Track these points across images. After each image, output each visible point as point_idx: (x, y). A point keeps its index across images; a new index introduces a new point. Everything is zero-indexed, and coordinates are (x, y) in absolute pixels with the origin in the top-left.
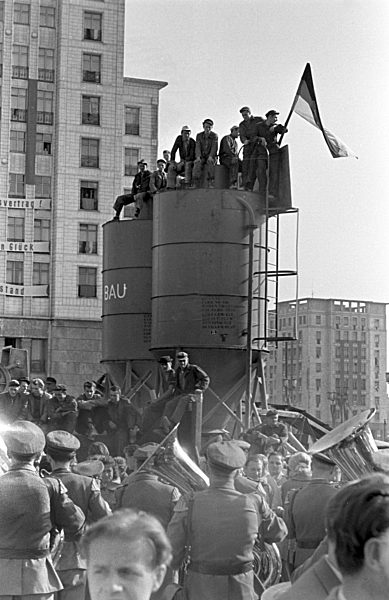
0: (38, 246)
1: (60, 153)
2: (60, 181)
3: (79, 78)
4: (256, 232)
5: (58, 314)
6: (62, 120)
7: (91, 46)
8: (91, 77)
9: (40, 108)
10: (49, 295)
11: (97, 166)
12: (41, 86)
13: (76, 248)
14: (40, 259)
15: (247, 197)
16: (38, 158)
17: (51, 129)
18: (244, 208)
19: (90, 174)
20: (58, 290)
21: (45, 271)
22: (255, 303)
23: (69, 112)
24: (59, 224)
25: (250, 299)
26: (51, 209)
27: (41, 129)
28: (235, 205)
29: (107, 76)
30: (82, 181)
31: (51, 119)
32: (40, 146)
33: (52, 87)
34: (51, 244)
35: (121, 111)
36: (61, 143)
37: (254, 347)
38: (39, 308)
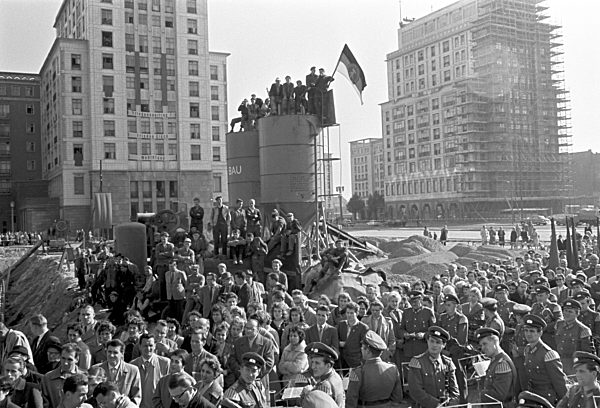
0: (170, 136)
1: (180, 90)
2: (180, 103)
3: (187, 52)
4: (317, 137)
5: (182, 169)
6: (179, 73)
7: (192, 37)
8: (192, 52)
9: (168, 68)
10: (177, 159)
11: (198, 95)
12: (168, 57)
13: (190, 136)
14: (172, 142)
15: (312, 118)
16: (168, 92)
17: (174, 78)
18: (310, 124)
19: (194, 99)
20: (181, 157)
21: (175, 148)
22: (318, 176)
23: (183, 69)
24: (180, 125)
25: (316, 174)
26: (176, 117)
27: (169, 78)
28: (306, 123)
29: (200, 51)
30: (191, 103)
31: (174, 73)
32: (169, 87)
33: (174, 57)
34: (177, 135)
35: (208, 68)
36: (179, 85)
37: (319, 200)
38: (173, 166)
